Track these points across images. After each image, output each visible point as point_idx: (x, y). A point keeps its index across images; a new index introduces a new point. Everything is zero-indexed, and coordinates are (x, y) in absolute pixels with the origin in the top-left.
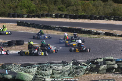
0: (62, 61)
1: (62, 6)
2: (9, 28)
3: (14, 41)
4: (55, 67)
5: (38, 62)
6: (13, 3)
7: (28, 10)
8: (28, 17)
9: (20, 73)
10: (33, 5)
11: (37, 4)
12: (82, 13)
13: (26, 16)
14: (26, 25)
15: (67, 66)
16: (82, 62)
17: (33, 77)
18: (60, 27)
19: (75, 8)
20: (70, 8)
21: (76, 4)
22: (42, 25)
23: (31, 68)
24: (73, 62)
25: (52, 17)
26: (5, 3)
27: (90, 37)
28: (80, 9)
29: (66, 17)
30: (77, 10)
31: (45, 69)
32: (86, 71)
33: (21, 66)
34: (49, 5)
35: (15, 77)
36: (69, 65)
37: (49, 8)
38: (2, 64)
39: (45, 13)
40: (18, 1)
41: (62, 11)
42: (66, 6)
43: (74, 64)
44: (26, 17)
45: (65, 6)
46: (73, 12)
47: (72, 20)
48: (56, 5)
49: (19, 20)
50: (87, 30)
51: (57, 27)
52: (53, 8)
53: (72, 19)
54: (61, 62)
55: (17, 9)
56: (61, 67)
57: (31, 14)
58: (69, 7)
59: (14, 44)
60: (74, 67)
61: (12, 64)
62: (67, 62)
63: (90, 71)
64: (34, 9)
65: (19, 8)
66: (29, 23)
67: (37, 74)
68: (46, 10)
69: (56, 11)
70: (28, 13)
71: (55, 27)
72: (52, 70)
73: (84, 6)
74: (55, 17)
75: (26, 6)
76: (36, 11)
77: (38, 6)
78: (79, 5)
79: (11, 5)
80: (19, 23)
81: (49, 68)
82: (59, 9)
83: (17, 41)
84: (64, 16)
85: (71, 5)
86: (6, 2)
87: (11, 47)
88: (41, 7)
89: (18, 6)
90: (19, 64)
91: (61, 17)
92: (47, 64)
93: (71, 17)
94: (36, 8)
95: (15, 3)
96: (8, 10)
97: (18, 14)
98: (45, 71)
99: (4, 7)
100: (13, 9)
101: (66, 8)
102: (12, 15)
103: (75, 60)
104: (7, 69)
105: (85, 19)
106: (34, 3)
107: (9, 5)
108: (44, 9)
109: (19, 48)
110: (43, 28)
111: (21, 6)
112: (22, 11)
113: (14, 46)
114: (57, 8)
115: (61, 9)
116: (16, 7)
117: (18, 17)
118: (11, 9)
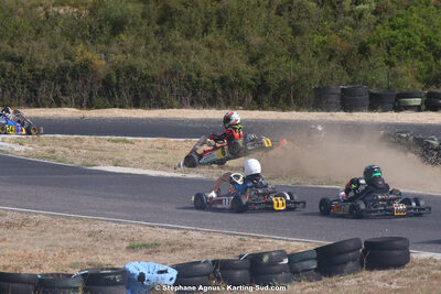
3: (351, 245)
6: (342, 27)
13: (417, 101)
26: (297, 32)
40: (374, 19)
44: (418, 109)
55: (364, 63)
59: (350, 265)
65: (378, 57)
66: (435, 143)
70: (428, 83)
79: (334, 40)
83: (367, 243)
86: (305, 23)
87: (334, 279)
89: (373, 47)
95: (354, 27)
96: (316, 71)
97: (374, 90)
99: (292, 49)
100: (343, 63)
107: (319, 38)
109: (381, 285)
112: (395, 75)
113: (353, 271)
116: (364, 50)
117: (372, 108)
118: (333, 65)
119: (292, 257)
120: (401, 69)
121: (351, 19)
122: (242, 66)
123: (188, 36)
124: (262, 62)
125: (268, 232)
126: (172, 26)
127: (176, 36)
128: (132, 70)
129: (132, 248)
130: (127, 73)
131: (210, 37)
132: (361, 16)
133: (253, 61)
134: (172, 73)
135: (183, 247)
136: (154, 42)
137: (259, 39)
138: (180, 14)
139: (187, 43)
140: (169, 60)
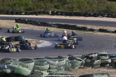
0: (59, 56)
1: (58, 3)
2: (8, 25)
3: (12, 37)
4: (51, 62)
5: (36, 57)
7: (26, 8)
8: (26, 14)
9: (18, 68)
10: (31, 3)
11: (35, 2)
12: (77, 11)
13: (24, 13)
14: (24, 22)
15: (63, 61)
16: (77, 57)
17: (31, 71)
18: (56, 24)
19: (70, 6)
20: (66, 6)
21: (71, 2)
22: (39, 22)
23: (29, 63)
24: (68, 57)
25: (49, 15)
26: (3, 1)
27: (85, 33)
28: (76, 7)
29: (62, 14)
30: (72, 8)
31: (43, 64)
32: (81, 65)
33: (19, 61)
34: (46, 3)
35: (14, 71)
36: (65, 60)
37: (46, 6)
38: (1, 59)
39: (42, 10)
41: (58, 9)
42: (62, 4)
43: (70, 58)
44: (24, 15)
45: (60, 4)
46: (68, 10)
47: (68, 18)
48: (52, 3)
49: (17, 17)
50: (81, 27)
51: (53, 24)
52: (49, 5)
53: (67, 16)
54: (57, 57)
55: (15, 7)
56: (57, 62)
57: (29, 12)
58: (64, 4)
60: (69, 62)
61: (11, 59)
62: (63, 57)
63: (84, 65)
64: (31, 7)
65: (17, 6)
66: (27, 20)
67: (34, 69)
68: (43, 8)
69: (52, 9)
70: (25, 10)
71: (52, 24)
72: (49, 65)
73: (79, 4)
74: (51, 15)
75: (24, 4)
76: (33, 9)
77: (35, 4)
78: (75, 3)
79: (10, 3)
80: (17, 20)
81: (46, 62)
82: (56, 7)
83: (15, 37)
84: (60, 13)
85: (67, 3)
88: (38, 5)
89: (16, 4)
90: (17, 59)
91: (57, 14)
92: (44, 59)
93: (67, 14)
94: (34, 6)
95: (13, 1)
96: (7, 8)
97: (16, 11)
98: (42, 65)
99: (3, 4)
100: (11, 7)
101: (62, 5)
102: (10, 13)
103: (70, 55)
104: (6, 64)
105: (80, 16)
106: (32, 1)
107: (7, 3)
108: (41, 7)
110: (40, 25)
111: (19, 4)
112: (20, 9)
114: (53, 5)
115: (57, 6)
117: (16, 14)
118: (9, 7)
120: (21, 8)
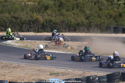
119: (99, 77)
121: (117, 6)
122: (84, 20)
123: (68, 11)
124: (90, 19)
125: (92, 70)
126: (63, 8)
127: (64, 11)
128: (51, 21)
129: (51, 74)
130: (49, 22)
131: (74, 11)
132: (120, 5)
133: (87, 18)
134: (63, 22)
135: (66, 74)
136: (57, 13)
137: (89, 12)
138: (65, 4)
139: (67, 13)
140: (62, 18)
